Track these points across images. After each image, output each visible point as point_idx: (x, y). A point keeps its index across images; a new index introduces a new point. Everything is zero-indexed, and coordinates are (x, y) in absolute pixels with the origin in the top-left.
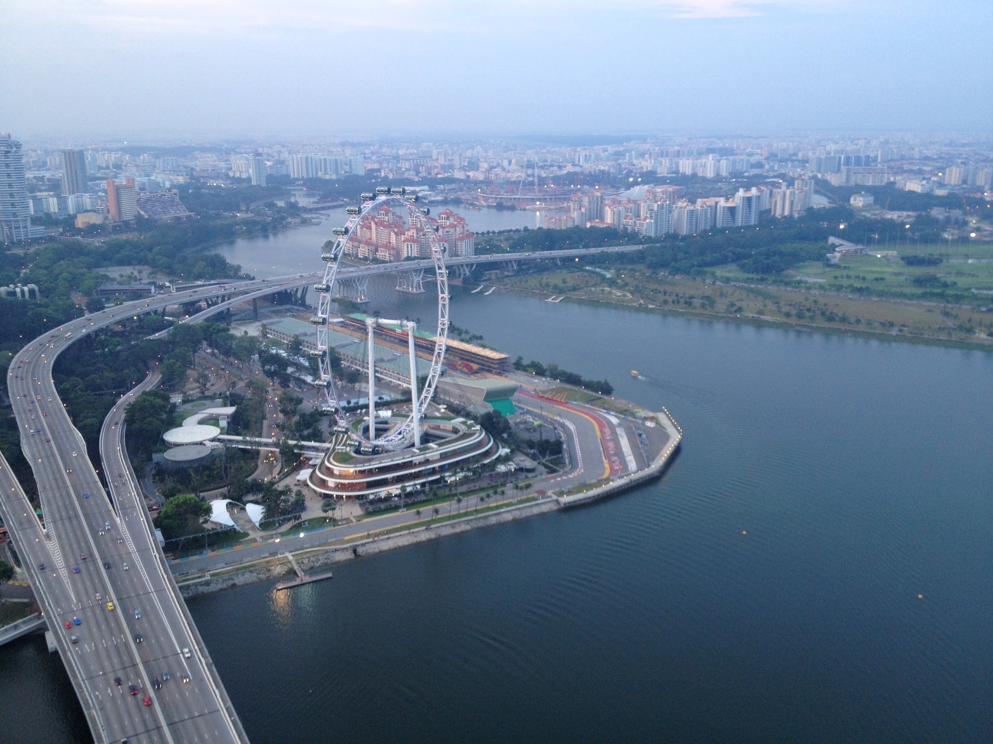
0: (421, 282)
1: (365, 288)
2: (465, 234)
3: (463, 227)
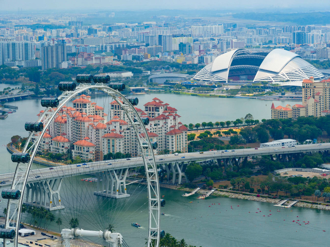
0: (125, 185)
1: (58, 192)
2: (177, 128)
3: (175, 118)
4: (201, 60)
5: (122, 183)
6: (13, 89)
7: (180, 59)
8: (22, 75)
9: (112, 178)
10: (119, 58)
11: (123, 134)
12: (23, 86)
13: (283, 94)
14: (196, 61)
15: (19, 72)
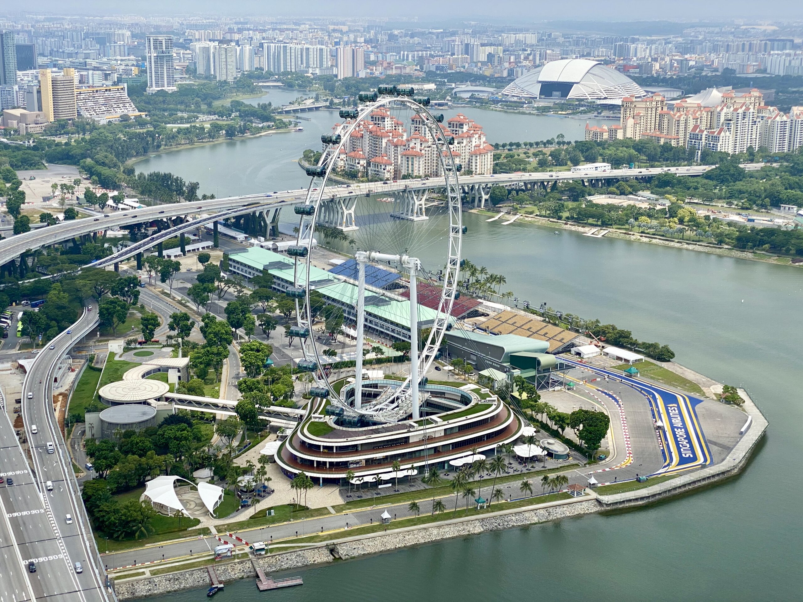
0: (424, 207)
2: (482, 147)
4: (511, 72)
5: (421, 205)
6: (306, 99)
7: (488, 72)
8: (316, 84)
9: (410, 198)
10: (422, 68)
11: (423, 152)
12: (317, 95)
13: (600, 113)
14: (505, 74)
15: (313, 79)
